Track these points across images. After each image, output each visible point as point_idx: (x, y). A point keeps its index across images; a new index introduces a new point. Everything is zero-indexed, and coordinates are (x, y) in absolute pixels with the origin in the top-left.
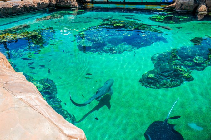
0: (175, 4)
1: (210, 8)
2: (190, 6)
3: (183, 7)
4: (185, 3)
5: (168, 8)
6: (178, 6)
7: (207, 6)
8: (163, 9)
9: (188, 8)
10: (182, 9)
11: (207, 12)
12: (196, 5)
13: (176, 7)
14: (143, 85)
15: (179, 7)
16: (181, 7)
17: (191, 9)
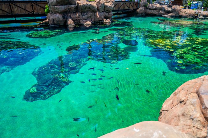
0: (47, 20)
1: (76, 22)
2: (61, 21)
3: (55, 22)
4: (56, 18)
5: (42, 23)
6: (51, 21)
7: (73, 20)
8: (39, 25)
9: (59, 23)
10: (55, 24)
11: (74, 25)
12: (65, 19)
13: (50, 22)
15: (52, 22)
16: (53, 22)
17: (62, 23)
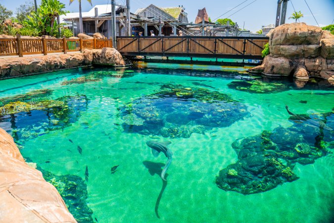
0: (263, 66)
1: (311, 73)
2: (285, 69)
3: (275, 70)
4: (277, 64)
5: (253, 70)
6: (267, 68)
7: (307, 70)
8: (247, 71)
9: (282, 72)
10: (273, 73)
11: (308, 78)
12: (293, 68)
13: (265, 70)
14: (221, 187)
15: (269, 70)
16: (272, 70)
17: (287, 73)
